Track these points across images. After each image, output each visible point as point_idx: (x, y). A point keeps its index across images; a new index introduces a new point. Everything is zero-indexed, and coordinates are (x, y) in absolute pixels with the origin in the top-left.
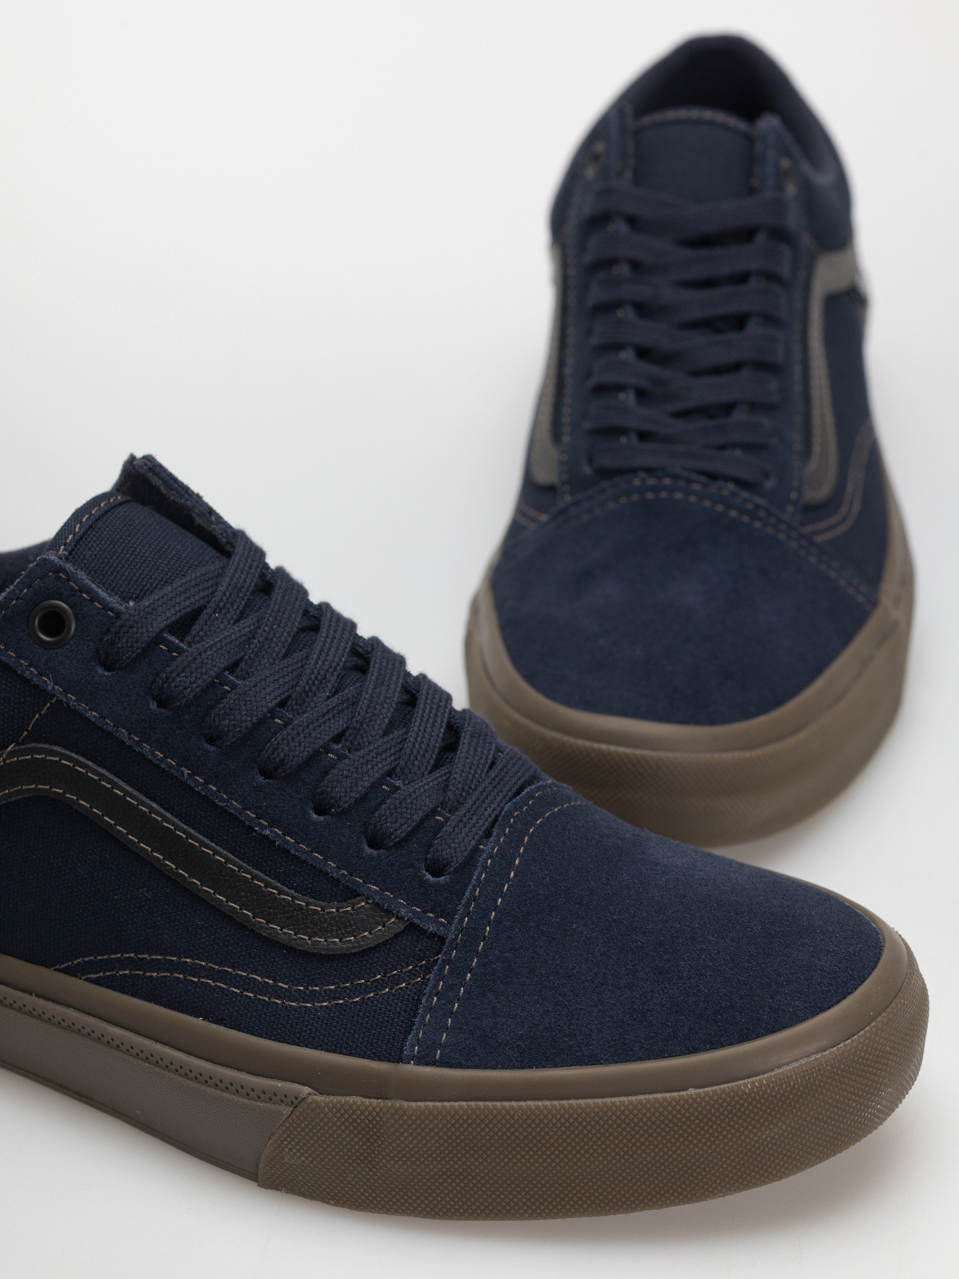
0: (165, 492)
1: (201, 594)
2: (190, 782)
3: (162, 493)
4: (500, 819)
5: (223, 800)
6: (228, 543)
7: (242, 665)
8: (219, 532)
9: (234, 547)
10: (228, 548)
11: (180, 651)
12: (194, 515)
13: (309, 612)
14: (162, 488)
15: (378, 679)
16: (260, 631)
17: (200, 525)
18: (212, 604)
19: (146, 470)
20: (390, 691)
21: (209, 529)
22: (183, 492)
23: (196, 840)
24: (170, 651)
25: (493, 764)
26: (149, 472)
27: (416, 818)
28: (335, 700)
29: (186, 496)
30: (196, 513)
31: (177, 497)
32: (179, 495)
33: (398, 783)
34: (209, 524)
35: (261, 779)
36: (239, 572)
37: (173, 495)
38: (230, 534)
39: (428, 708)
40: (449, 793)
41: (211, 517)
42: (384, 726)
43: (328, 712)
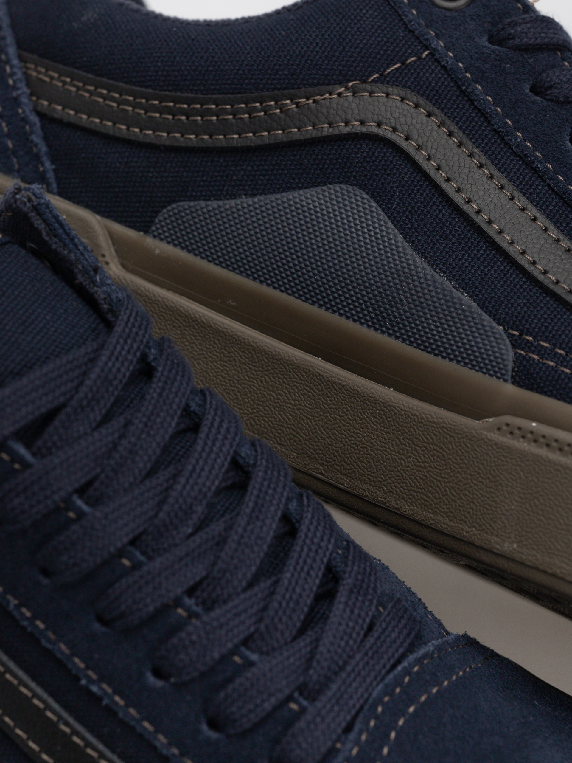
0: (47, 238)
1: (63, 389)
2: (15, 613)
3: (44, 239)
4: (366, 708)
5: (49, 641)
6: (111, 311)
7: (97, 484)
8: (102, 296)
9: (117, 318)
10: (109, 316)
11: (26, 465)
12: (76, 271)
13: (190, 407)
14: (44, 233)
15: (253, 511)
16: (124, 442)
17: (81, 283)
18: (74, 403)
19: (29, 208)
20: (265, 529)
21: (92, 291)
22: (67, 241)
23: (15, 676)
24: (13, 461)
25: (370, 629)
26: (32, 211)
27: (267, 706)
28: (197, 539)
29: (71, 246)
30: (79, 269)
31: (60, 247)
32: (61, 244)
33: (254, 657)
34: (92, 285)
35: (97, 627)
36: (113, 359)
37: (56, 243)
38: (114, 300)
39: (306, 550)
40: (311, 672)
41: (96, 276)
42: (249, 576)
43: (187, 555)
